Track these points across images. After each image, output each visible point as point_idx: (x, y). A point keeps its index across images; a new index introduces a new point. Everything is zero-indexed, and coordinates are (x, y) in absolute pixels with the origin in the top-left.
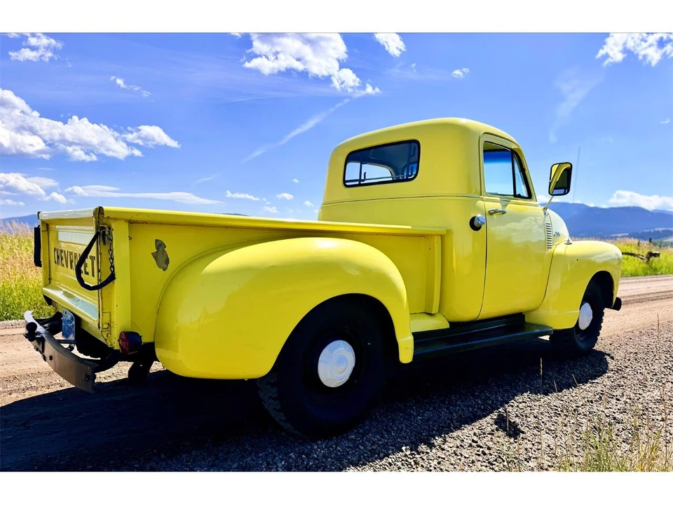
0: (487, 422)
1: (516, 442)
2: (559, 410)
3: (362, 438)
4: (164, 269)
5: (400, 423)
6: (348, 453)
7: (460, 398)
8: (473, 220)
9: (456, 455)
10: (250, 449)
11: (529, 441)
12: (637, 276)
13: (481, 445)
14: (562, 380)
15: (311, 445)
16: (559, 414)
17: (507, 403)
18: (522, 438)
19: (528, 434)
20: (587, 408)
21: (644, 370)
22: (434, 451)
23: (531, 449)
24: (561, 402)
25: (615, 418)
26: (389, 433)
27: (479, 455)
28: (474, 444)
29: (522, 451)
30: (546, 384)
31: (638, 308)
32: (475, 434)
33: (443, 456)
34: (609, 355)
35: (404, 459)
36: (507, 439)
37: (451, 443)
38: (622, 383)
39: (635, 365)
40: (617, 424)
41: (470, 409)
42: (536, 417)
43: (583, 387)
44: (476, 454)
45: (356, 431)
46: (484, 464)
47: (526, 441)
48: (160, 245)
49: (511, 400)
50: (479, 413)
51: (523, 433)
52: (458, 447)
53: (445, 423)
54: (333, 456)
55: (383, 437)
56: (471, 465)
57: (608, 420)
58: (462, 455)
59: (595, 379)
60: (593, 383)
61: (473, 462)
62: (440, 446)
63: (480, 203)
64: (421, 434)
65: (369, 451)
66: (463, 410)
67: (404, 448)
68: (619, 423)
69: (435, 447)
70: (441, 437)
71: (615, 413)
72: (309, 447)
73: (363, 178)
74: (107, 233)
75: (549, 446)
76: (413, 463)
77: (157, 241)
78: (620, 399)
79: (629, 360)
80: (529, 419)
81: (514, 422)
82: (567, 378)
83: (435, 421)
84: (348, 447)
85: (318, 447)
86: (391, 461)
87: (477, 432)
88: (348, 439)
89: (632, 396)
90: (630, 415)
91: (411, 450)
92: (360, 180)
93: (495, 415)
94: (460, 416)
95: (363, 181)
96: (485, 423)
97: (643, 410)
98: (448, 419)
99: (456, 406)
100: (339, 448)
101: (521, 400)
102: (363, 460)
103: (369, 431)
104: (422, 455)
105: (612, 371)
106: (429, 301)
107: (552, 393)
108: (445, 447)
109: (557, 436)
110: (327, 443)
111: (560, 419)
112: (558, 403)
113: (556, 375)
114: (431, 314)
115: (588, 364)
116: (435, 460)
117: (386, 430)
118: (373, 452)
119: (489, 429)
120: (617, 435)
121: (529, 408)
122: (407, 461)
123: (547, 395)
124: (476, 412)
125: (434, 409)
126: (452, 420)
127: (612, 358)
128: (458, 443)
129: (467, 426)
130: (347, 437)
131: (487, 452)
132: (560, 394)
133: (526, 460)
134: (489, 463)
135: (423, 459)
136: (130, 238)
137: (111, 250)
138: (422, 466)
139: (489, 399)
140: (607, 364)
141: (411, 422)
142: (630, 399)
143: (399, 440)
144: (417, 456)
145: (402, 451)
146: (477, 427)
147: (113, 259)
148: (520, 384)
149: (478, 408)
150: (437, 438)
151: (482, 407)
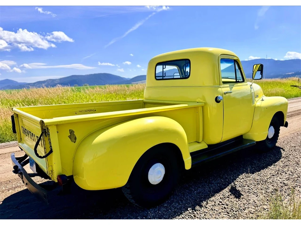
0: (226, 191)
1: (239, 201)
2: (259, 181)
3: (170, 206)
4: (75, 142)
5: (187, 196)
6: (164, 215)
7: (214, 179)
8: (216, 98)
9: (212, 210)
10: (120, 215)
11: (245, 199)
12: (298, 97)
13: (224, 204)
14: (260, 165)
15: (147, 211)
16: (259, 184)
17: (235, 180)
18: (242, 198)
19: (245, 196)
20: (272, 179)
21: (298, 156)
22: (202, 209)
23: (246, 203)
24: (260, 177)
25: (284, 184)
26: (182, 201)
27: (223, 209)
28: (220, 203)
29: (242, 204)
30: (253, 168)
31: (297, 118)
32: (221, 198)
33: (206, 211)
34: (282, 149)
35: (189, 214)
36: (235, 199)
37: (210, 204)
38: (288, 164)
39: (294, 153)
40: (285, 186)
41: (219, 185)
42: (248, 186)
43: (270, 168)
44: (221, 209)
45: (167, 202)
46: (225, 213)
47: (244, 199)
48: (72, 132)
49: (237, 178)
50: (223, 186)
51: (243, 195)
52: (213, 206)
53: (207, 194)
54: (157, 216)
55: (179, 204)
56: (219, 214)
57: (281, 184)
58: (215, 210)
59: (276, 163)
60: (275, 165)
61: (220, 213)
62: (205, 206)
63: (220, 89)
64: (197, 200)
65: (173, 212)
66: (215, 186)
67: (189, 209)
68: (286, 186)
69: (203, 207)
70: (205, 201)
71: (284, 181)
72: (146, 213)
73: (164, 75)
74: (47, 131)
75: (254, 201)
76: (193, 216)
77: (70, 130)
78: (287, 172)
79: (292, 151)
80: (245, 188)
81: (239, 190)
82: (263, 164)
83: (203, 193)
84: (164, 211)
85: (151, 213)
86: (183, 217)
87: (221, 197)
88: (164, 206)
89: (293, 170)
90: (291, 181)
91: (192, 210)
92: (163, 76)
93: (229, 187)
94: (214, 189)
95: (164, 77)
96: (225, 192)
97: (297, 178)
98: (209, 191)
99: (212, 184)
100: (160, 212)
101: (241, 178)
102: (171, 217)
103: (173, 201)
104: (197, 211)
105: (284, 157)
106: (198, 136)
107: (256, 172)
108: (207, 206)
109: (258, 196)
110: (154, 210)
111: (259, 186)
112: (258, 178)
113: (257, 162)
114: (198, 142)
115: (273, 155)
116: (203, 214)
117: (181, 200)
118: (175, 212)
119: (227, 195)
120: (285, 192)
121: (245, 182)
122: (190, 215)
123: (253, 173)
124: (221, 186)
125: (202, 187)
126: (210, 191)
127: (284, 150)
128: (213, 203)
129: (217, 194)
130: (163, 206)
131: (226, 207)
132: (260, 172)
133: (244, 210)
134: (227, 212)
135: (198, 214)
136: (58, 132)
137: (49, 139)
138: (197, 217)
139: (227, 179)
140: (281, 153)
141: (192, 194)
142: (291, 172)
143: (187, 205)
144: (195, 212)
145: (188, 211)
146: (222, 194)
147: (51, 143)
148: (241, 169)
149: (222, 184)
150: (204, 202)
151: (224, 183)
